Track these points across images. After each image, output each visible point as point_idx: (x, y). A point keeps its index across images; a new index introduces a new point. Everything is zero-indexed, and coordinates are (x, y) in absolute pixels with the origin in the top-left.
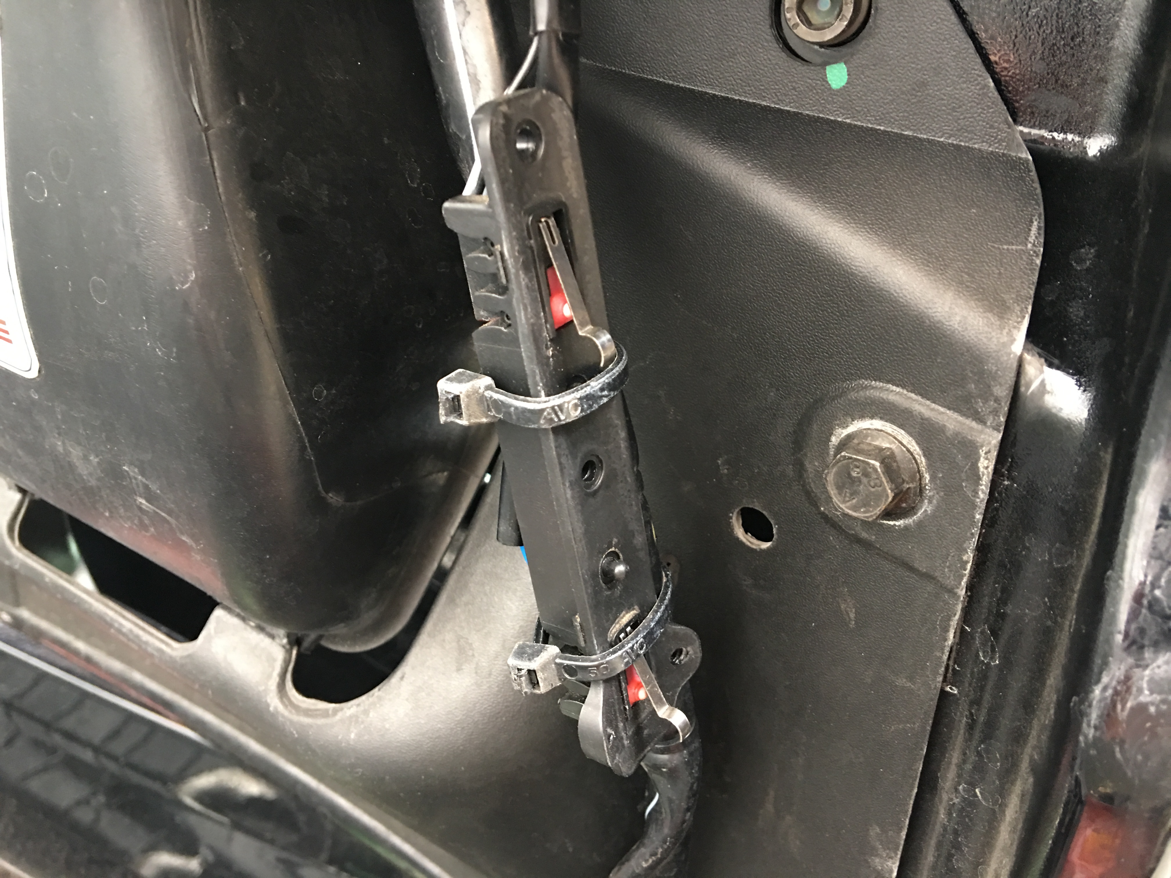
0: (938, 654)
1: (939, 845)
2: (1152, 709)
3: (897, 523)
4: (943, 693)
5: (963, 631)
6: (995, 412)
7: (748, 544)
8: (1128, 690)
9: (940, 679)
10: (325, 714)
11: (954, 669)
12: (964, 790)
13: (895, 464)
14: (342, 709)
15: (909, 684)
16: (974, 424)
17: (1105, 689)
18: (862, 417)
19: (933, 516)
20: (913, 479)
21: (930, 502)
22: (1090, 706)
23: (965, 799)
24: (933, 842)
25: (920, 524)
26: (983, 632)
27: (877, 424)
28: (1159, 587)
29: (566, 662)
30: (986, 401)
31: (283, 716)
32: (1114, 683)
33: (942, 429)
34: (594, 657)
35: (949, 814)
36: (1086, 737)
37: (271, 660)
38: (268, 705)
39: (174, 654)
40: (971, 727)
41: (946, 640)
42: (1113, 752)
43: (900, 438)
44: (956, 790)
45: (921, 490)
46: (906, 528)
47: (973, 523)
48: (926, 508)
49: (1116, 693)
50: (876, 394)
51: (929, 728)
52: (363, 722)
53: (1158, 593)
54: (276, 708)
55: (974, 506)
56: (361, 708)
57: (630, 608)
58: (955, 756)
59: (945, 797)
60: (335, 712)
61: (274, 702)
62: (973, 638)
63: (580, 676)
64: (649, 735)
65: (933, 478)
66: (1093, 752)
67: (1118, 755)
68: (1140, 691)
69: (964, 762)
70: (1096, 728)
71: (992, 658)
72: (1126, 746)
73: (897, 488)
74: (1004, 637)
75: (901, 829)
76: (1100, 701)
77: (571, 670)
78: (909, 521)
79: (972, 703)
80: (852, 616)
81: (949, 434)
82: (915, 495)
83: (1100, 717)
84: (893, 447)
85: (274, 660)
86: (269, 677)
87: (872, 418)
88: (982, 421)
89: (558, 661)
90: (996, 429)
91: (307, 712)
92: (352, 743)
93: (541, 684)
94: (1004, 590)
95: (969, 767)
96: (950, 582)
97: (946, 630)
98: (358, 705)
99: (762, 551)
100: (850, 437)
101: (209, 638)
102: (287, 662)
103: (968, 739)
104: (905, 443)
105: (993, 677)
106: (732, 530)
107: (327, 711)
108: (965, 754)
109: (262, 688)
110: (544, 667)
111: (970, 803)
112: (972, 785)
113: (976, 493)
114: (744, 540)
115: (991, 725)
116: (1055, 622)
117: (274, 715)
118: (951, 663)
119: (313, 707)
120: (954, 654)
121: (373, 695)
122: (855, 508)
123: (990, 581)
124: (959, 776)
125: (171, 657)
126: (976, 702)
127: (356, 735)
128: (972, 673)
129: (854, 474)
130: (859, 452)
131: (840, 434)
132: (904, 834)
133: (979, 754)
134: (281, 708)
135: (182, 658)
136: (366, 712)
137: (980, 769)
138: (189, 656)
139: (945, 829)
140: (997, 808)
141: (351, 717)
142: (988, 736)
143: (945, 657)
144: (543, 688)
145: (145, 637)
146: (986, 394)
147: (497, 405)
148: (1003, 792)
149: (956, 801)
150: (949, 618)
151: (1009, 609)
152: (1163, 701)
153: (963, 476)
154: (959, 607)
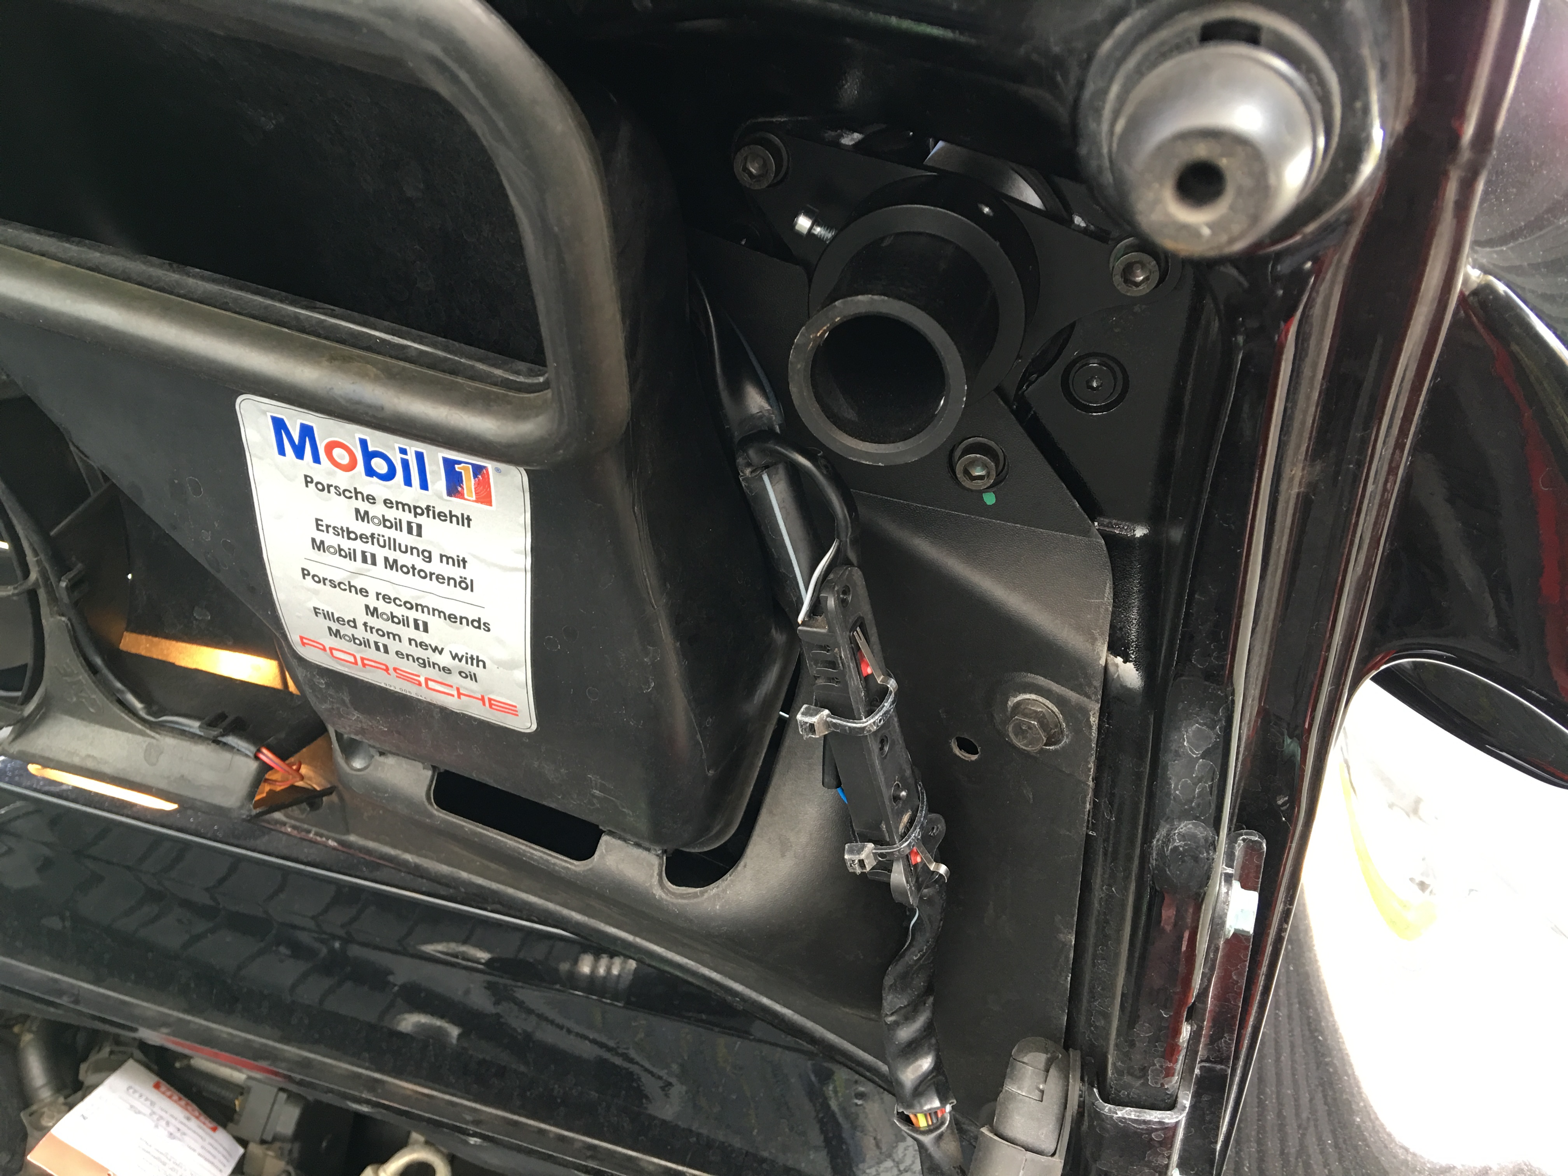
0: (1082, 816)
1: (1097, 922)
2: (1181, 849)
3: (1051, 748)
4: (1087, 834)
5: (1094, 801)
6: (1096, 694)
7: (963, 757)
8: (1169, 840)
9: (1085, 829)
10: (695, 896)
11: (1092, 822)
12: (1106, 889)
13: (1045, 721)
14: (706, 891)
15: (1068, 833)
16: (1085, 699)
17: (1158, 841)
18: (1025, 692)
19: (1070, 744)
20: (1056, 726)
21: (1067, 737)
22: (1152, 849)
23: (1107, 894)
24: (1093, 920)
25: (1063, 748)
26: (1105, 802)
27: (1033, 696)
28: (1178, 790)
29: (879, 851)
30: (1090, 687)
31: (666, 901)
32: (1162, 838)
33: (1069, 701)
34: (895, 846)
35: (1100, 904)
36: (1152, 866)
37: (651, 865)
38: (654, 895)
39: (577, 869)
40: (1105, 854)
41: (1085, 808)
42: (1166, 871)
43: (1047, 704)
44: (1102, 890)
45: (1062, 732)
46: (1056, 750)
47: (1092, 749)
48: (1065, 741)
49: (1164, 842)
50: (1031, 680)
51: (1082, 857)
52: (723, 898)
53: (1177, 792)
54: (660, 896)
55: (1091, 740)
56: (720, 889)
57: (907, 812)
58: (1099, 870)
59: (1096, 893)
60: (702, 893)
61: (658, 893)
62: (1100, 805)
63: (888, 858)
64: (922, 881)
65: (1067, 725)
66: (1156, 872)
67: (1168, 872)
68: (1174, 840)
69: (1104, 873)
70: (1156, 860)
71: (1111, 817)
72: (1171, 868)
73: (1048, 734)
74: (1116, 806)
75: (1073, 916)
76: (1156, 847)
77: (882, 855)
78: (1057, 747)
79: (1104, 841)
80: (1031, 796)
81: (1073, 704)
82: (1058, 734)
83: (1157, 854)
84: (1044, 710)
85: (653, 865)
86: (652, 876)
87: (1030, 693)
88: (1089, 697)
89: (874, 851)
90: (1097, 701)
91: (682, 896)
92: (718, 912)
93: (867, 866)
94: (1113, 781)
95: (1106, 876)
96: (1083, 778)
97: (1084, 803)
98: (718, 887)
99: (972, 761)
100: (1019, 704)
101: (602, 856)
102: (661, 865)
103: (1105, 860)
104: (1050, 707)
105: (1113, 828)
106: (952, 749)
107: (696, 893)
108: (1104, 869)
109: (648, 885)
110: (868, 857)
111: (1110, 896)
112: (1110, 886)
113: (1091, 734)
114: (960, 756)
115: (1115, 852)
116: (1139, 799)
117: (661, 900)
118: (1090, 819)
119: (685, 892)
120: (1091, 814)
121: (727, 879)
122: (1026, 745)
123: (1106, 775)
124: (1103, 881)
125: (575, 872)
126: (1106, 840)
127: (720, 906)
128: (1102, 823)
129: (1024, 728)
130: (1025, 715)
131: (1013, 701)
132: (1075, 918)
133: (1111, 869)
134: (664, 896)
135: (584, 871)
136: (724, 891)
137: (1113, 876)
138: (590, 869)
139: (1099, 912)
140: (1124, 898)
141: (714, 895)
142: (1114, 859)
143: (1086, 817)
144: (868, 868)
145: (553, 860)
146: (1090, 685)
147: (835, 725)
148: (1126, 889)
149: (1103, 895)
150: (1085, 797)
151: (1116, 791)
152: (1185, 845)
153: (1083, 725)
154: (1091, 790)
